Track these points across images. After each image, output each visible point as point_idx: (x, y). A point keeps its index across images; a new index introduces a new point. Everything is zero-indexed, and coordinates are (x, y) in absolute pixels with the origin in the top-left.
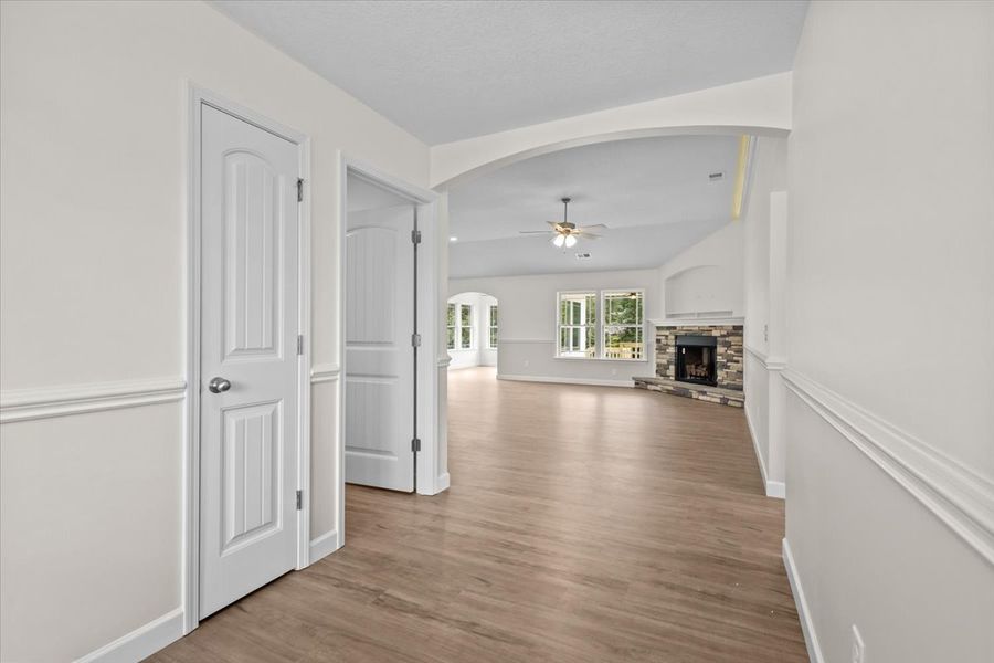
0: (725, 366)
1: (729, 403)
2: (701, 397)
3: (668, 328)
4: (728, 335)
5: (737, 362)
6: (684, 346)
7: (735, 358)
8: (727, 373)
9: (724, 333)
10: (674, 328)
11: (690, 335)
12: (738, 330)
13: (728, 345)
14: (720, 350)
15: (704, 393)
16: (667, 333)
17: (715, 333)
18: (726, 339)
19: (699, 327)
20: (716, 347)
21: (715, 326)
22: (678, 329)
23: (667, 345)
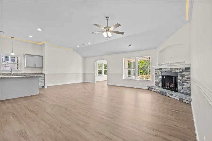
0: (182, 84)
1: (183, 101)
3: (159, 69)
4: (183, 71)
6: (165, 76)
8: (183, 87)
11: (167, 71)
12: (188, 69)
13: (183, 76)
14: (179, 77)
15: (172, 95)
16: (159, 71)
17: (177, 71)
18: (182, 73)
19: (170, 69)
20: (177, 76)
21: (177, 68)
22: (162, 69)
23: (159, 75)
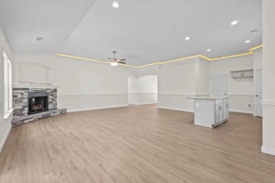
0: (52, 103)
1: (63, 112)
2: (55, 114)
3: (23, 89)
4: (53, 92)
5: (55, 100)
6: (33, 97)
7: (55, 99)
8: (52, 105)
9: (52, 91)
10: (28, 89)
11: (36, 92)
12: (55, 90)
13: (52, 95)
14: (50, 97)
15: (55, 113)
16: (23, 92)
17: (48, 91)
18: (52, 93)
19: (40, 90)
20: (48, 97)
21: (48, 89)
22: (30, 89)
23: (22, 98)
